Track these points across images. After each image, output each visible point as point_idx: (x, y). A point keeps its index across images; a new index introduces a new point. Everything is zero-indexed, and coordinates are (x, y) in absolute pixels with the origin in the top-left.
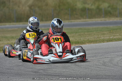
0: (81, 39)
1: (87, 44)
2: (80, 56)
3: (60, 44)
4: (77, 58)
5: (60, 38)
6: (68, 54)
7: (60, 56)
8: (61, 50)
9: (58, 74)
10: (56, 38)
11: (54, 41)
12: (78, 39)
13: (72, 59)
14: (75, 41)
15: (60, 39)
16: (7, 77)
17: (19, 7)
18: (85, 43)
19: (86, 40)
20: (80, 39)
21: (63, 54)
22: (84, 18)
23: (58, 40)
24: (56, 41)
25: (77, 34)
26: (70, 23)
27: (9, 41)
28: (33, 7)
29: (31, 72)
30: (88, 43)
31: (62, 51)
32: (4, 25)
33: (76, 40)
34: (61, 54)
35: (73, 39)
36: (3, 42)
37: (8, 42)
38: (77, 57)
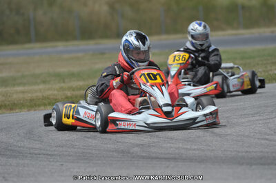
2: (211, 113)
3: (163, 88)
4: (204, 118)
5: (157, 74)
6: (184, 109)
7: (168, 114)
8: (167, 100)
10: (148, 74)
11: (148, 82)
13: (194, 120)
15: (158, 77)
21: (173, 110)
23: (156, 79)
24: (151, 81)
31: (170, 103)
34: (168, 109)
38: (205, 115)
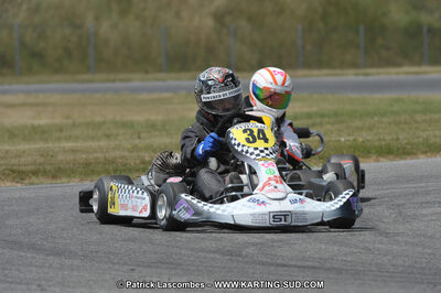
0: (401, 137)
1: (422, 156)
9: (310, 264)
12: (388, 138)
14: (377, 144)
16: (126, 267)
17: (178, 15)
18: (415, 154)
19: (416, 140)
20: (398, 139)
22: (413, 63)
25: (385, 120)
26: (361, 78)
27: (139, 137)
28: (228, 19)
29: (213, 252)
30: (426, 152)
32: (122, 80)
33: (383, 143)
35: (369, 138)
36: (117, 143)
37: (137, 141)
